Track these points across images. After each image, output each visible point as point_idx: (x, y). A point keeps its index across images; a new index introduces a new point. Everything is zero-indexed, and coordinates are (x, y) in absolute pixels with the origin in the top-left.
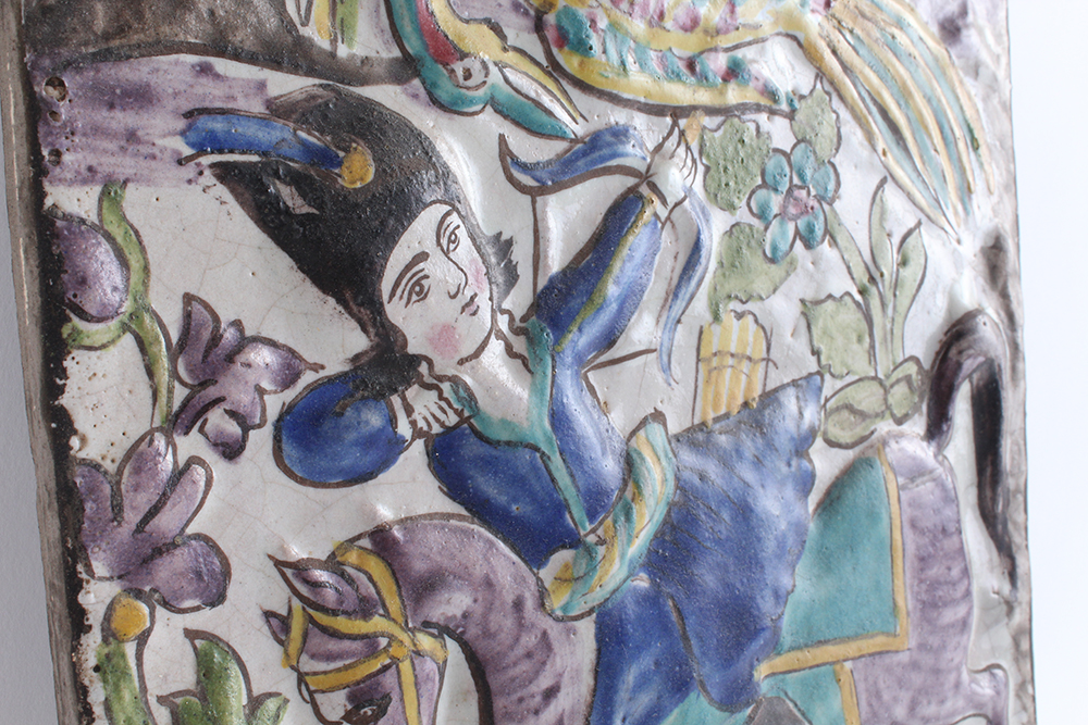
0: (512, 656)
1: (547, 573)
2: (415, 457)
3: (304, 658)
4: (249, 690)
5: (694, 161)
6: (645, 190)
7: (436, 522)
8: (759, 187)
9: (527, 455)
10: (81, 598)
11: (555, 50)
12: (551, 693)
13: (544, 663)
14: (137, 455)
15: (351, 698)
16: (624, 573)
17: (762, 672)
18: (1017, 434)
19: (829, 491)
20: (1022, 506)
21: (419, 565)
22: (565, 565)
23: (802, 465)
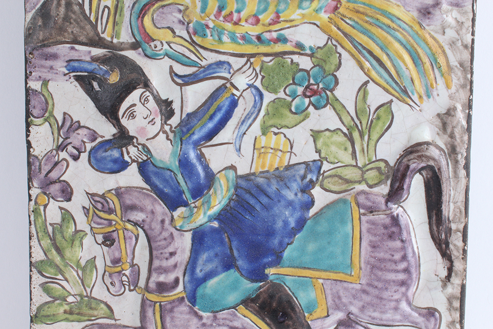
0: (159, 238)
1: (176, 214)
2: (133, 168)
3: (92, 222)
4: (76, 228)
5: (257, 74)
6: (228, 85)
7: (138, 189)
8: (291, 84)
9: (168, 173)
10: (30, 192)
11: (193, 36)
12: (172, 254)
13: (170, 243)
14: (48, 156)
15: (104, 237)
16: (206, 220)
17: (271, 271)
18: (459, 204)
19: (322, 209)
20: (461, 239)
21: (128, 202)
22: (182, 212)
23: (306, 196)
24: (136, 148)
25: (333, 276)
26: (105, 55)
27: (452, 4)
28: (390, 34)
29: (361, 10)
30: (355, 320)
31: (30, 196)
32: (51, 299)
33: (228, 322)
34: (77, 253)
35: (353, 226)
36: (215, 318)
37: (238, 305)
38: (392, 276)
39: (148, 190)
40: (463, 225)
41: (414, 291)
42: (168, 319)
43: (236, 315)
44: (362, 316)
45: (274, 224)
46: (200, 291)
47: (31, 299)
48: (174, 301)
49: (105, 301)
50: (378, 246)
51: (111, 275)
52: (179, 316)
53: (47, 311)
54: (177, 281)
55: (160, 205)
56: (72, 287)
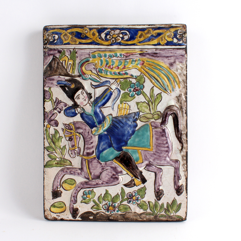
0: (87, 138)
1: (93, 130)
3: (65, 133)
4: (59, 135)
5: (118, 85)
6: (109, 88)
7: (80, 122)
8: (129, 88)
9: (90, 116)
10: (44, 124)
11: (98, 73)
12: (92, 143)
13: (91, 139)
14: (50, 112)
15: (69, 138)
16: (103, 131)
17: (124, 148)
18: (184, 125)
19: (140, 128)
20: (185, 136)
21: (77, 126)
22: (95, 129)
23: (135, 123)
24: (80, 109)
25: (144, 149)
26: (70, 79)
27: (179, 62)
28: (160, 72)
29: (151, 64)
30: (152, 164)
31: (44, 125)
32: (51, 159)
33: (110, 165)
34: (60, 144)
35: (150, 133)
36: (106, 164)
37: (113, 159)
38: (163, 149)
39: (83, 122)
40: (186, 132)
41: (171, 154)
42: (90, 165)
43: (113, 163)
44: (154, 162)
45: (125, 132)
46: (101, 155)
47: (44, 160)
48: (92, 158)
49: (69, 160)
50: (158, 139)
51: (71, 151)
52: (94, 163)
53: (50, 163)
54: (93, 152)
55: (88, 127)
56: (58, 155)
